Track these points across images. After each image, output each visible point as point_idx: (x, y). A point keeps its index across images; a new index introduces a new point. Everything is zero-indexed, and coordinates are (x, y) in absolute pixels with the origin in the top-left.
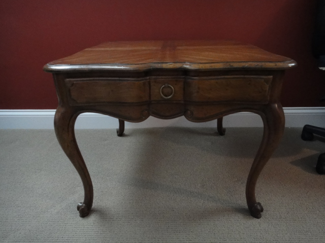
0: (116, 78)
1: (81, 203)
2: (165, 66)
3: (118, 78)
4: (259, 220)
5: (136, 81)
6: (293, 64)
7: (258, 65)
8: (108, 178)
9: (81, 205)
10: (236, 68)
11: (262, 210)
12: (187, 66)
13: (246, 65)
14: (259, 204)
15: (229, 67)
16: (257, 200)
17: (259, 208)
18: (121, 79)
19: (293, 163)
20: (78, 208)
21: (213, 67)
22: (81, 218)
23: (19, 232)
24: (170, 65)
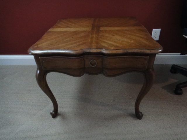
0: (66, 57)
1: (52, 111)
2: (92, 51)
3: (67, 57)
4: (140, 120)
5: (77, 58)
6: (161, 50)
7: (141, 51)
8: (65, 96)
9: (52, 112)
10: (130, 53)
11: (142, 116)
12: (104, 51)
13: (135, 51)
14: (141, 113)
15: (125, 52)
16: (140, 111)
17: (141, 115)
18: (69, 57)
19: (163, 88)
20: (51, 114)
21: (117, 52)
22: (52, 118)
23: (23, 125)
24: (94, 51)
